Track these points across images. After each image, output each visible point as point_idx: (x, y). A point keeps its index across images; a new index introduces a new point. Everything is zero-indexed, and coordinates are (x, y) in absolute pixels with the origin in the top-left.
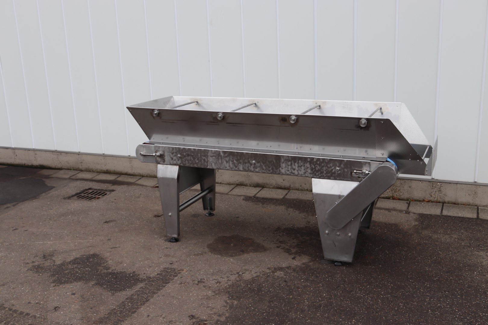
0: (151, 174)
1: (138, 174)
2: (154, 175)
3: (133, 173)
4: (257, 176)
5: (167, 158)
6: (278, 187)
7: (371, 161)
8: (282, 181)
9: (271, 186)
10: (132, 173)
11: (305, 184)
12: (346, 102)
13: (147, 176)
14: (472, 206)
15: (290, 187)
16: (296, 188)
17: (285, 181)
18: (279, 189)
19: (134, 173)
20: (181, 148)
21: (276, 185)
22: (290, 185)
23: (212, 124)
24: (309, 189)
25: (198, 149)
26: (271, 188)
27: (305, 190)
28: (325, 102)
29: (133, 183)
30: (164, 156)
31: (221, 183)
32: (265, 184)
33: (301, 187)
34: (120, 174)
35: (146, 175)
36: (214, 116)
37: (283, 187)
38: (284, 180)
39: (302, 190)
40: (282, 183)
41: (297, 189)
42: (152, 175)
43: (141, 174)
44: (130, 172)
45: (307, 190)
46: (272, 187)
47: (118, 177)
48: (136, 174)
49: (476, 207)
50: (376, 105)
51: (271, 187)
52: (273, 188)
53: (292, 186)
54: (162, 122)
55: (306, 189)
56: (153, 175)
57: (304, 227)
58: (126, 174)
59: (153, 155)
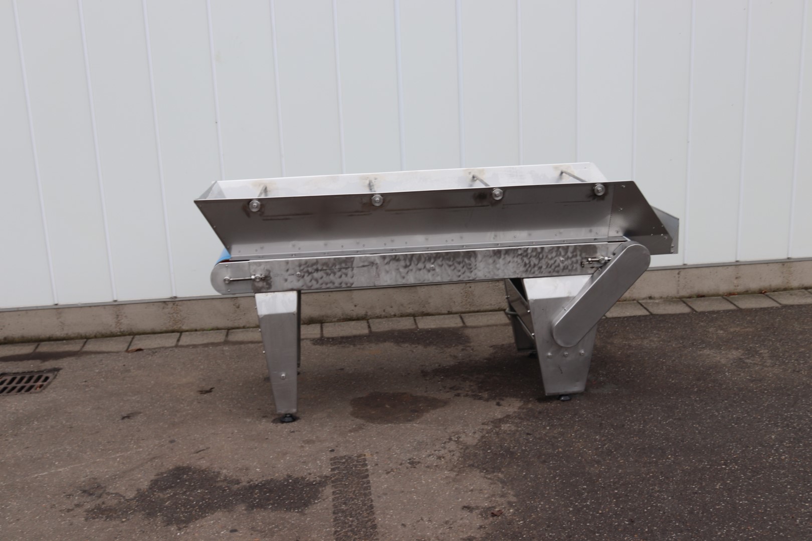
0: (104, 332)
1: (76, 335)
2: (112, 333)
3: (65, 336)
4: (309, 305)
5: (277, 281)
6: (346, 319)
7: (609, 242)
8: (353, 308)
9: (334, 318)
10: (62, 335)
11: (392, 307)
12: (513, 168)
13: (96, 337)
14: (629, 301)
15: (366, 315)
16: (376, 315)
17: (357, 307)
18: (347, 321)
19: (67, 334)
20: (301, 260)
21: (343, 315)
22: (367, 312)
23: (358, 215)
24: (397, 314)
25: (335, 259)
26: (334, 322)
27: (391, 317)
28: (483, 170)
29: (78, 351)
30: (269, 278)
31: (244, 327)
32: (323, 316)
33: (384, 313)
34: (38, 341)
35: (93, 335)
36: (365, 201)
37: (354, 316)
38: (355, 306)
39: (386, 317)
40: (353, 310)
41: (378, 317)
42: (106, 333)
43: (83, 335)
44: (58, 333)
45: (395, 316)
46: (336, 319)
47: (37, 347)
48: (73, 336)
49: (635, 302)
50: (556, 168)
51: (334, 320)
52: (337, 322)
53: (369, 313)
54: (264, 220)
55: (393, 314)
56: (109, 333)
57: (457, 364)
58: (50, 339)
59: (251, 279)
